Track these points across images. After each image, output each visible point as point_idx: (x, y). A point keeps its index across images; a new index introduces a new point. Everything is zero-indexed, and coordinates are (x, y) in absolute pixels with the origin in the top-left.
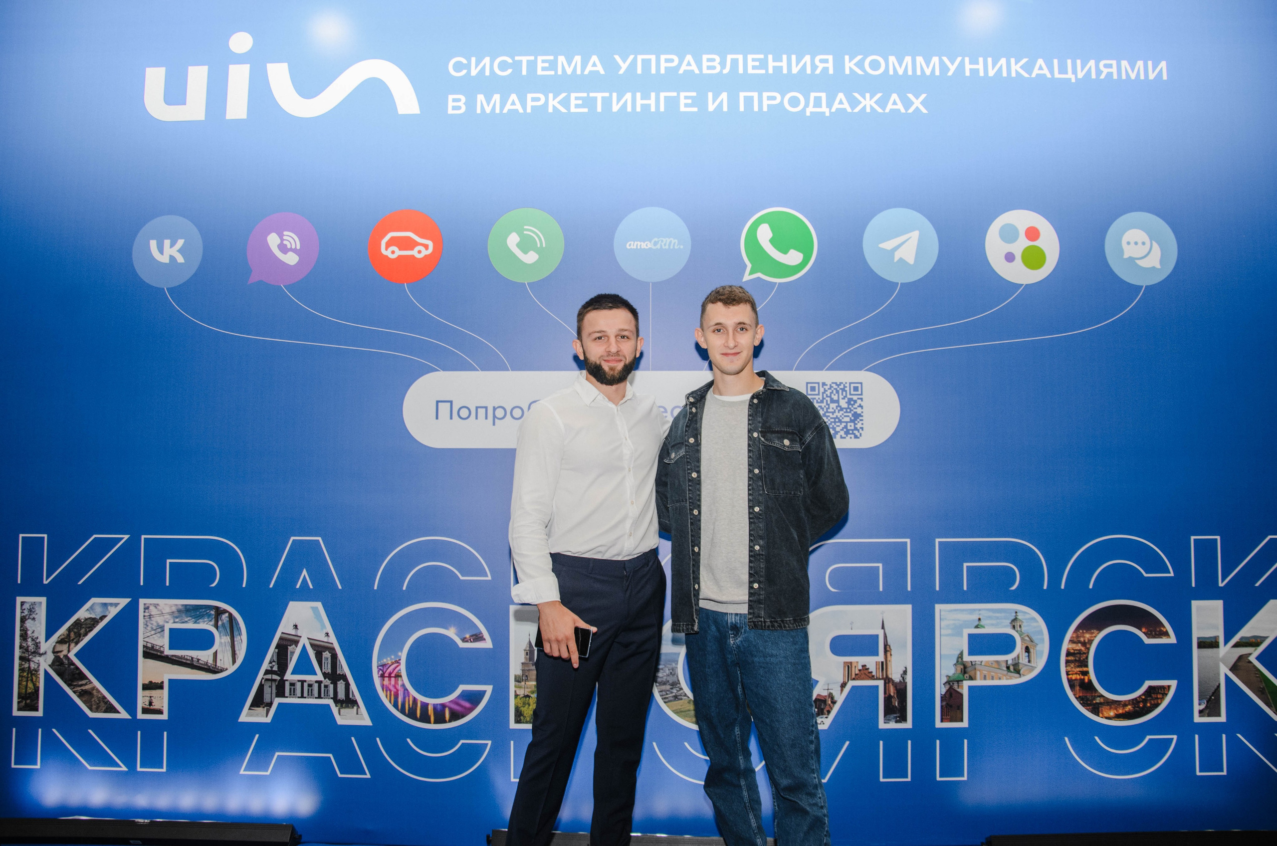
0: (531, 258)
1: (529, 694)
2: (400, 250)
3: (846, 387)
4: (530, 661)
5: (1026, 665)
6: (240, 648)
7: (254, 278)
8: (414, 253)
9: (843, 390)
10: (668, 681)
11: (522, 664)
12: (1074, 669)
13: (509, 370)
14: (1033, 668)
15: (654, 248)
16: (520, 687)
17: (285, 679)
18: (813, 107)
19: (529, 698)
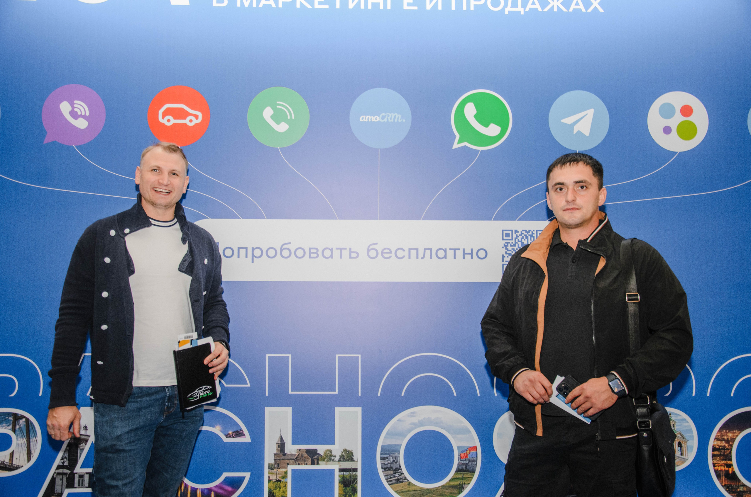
0: (282, 127)
1: (280, 479)
2: (175, 118)
3: (534, 234)
4: (281, 452)
5: (679, 457)
6: (35, 448)
7: (48, 139)
8: (187, 121)
9: (532, 236)
10: (392, 467)
11: (275, 454)
12: (719, 462)
13: (265, 219)
14: (685, 460)
15: (382, 121)
16: (273, 474)
17: (75, 472)
18: (511, 7)
19: (280, 482)
